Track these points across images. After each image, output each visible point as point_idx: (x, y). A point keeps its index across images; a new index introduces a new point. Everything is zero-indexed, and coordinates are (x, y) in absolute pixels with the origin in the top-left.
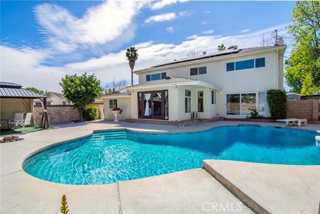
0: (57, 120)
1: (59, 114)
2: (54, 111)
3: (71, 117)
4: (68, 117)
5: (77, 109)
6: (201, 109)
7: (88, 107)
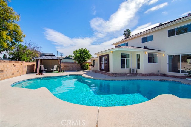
0: (71, 69)
1: (72, 66)
2: (70, 65)
3: (77, 68)
4: (76, 68)
5: (79, 64)
6: (139, 67)
7: (84, 64)
